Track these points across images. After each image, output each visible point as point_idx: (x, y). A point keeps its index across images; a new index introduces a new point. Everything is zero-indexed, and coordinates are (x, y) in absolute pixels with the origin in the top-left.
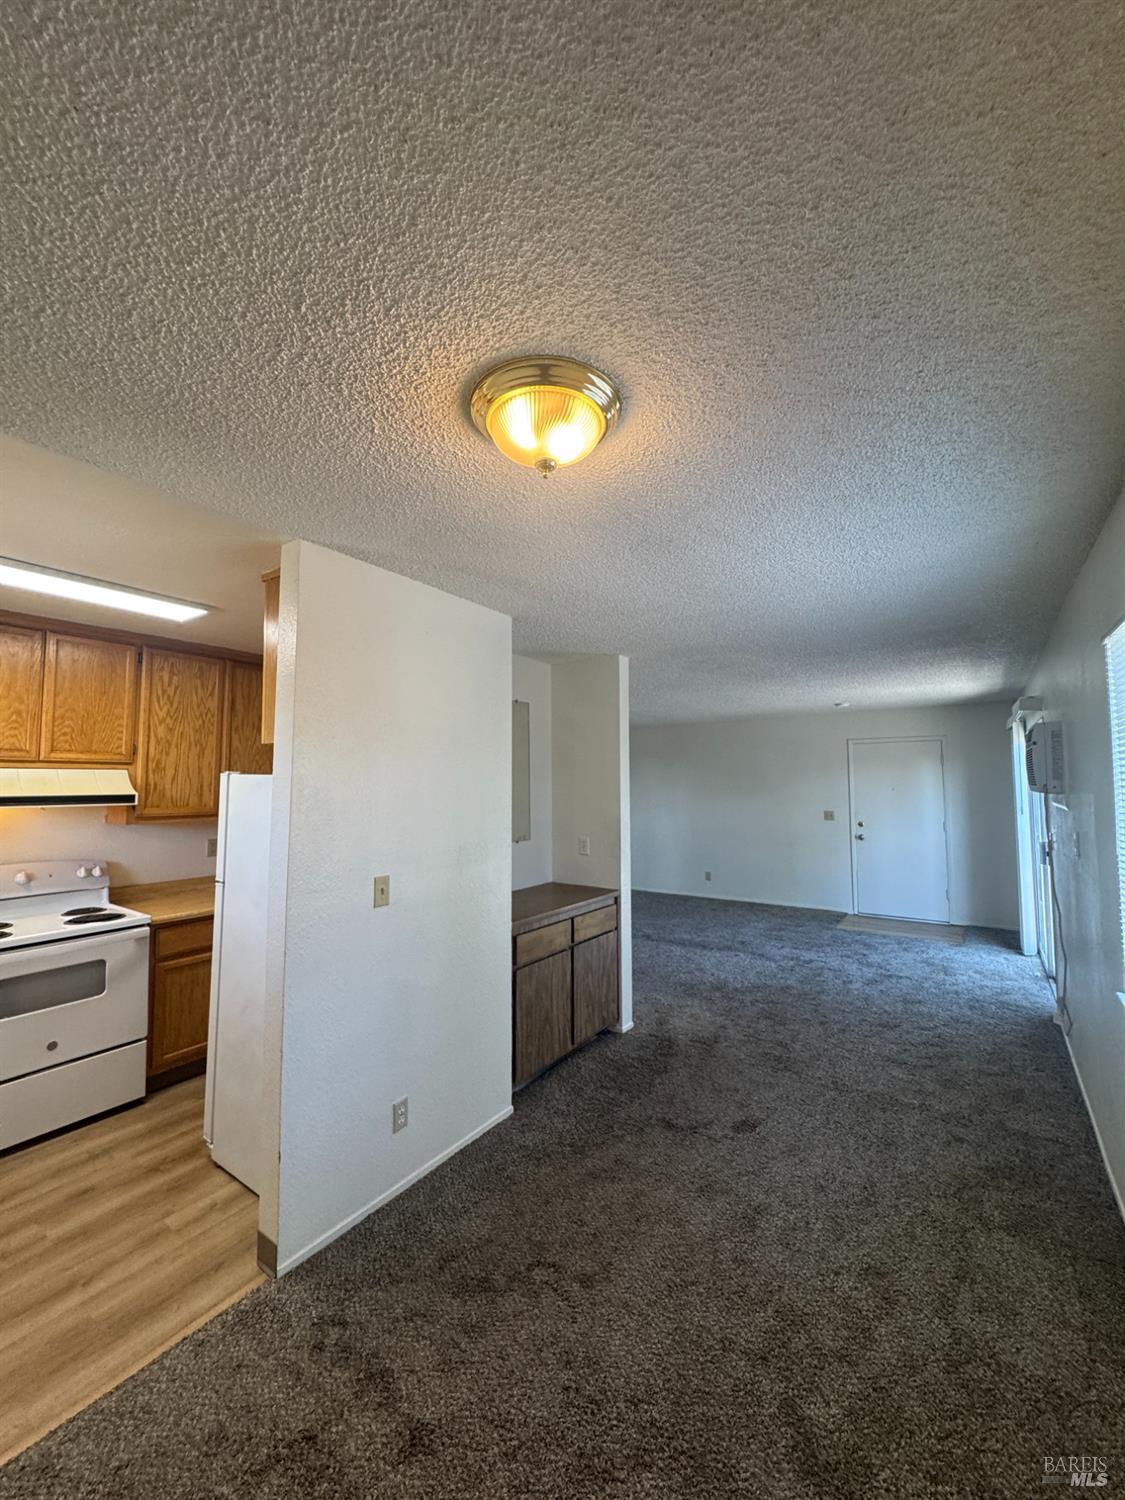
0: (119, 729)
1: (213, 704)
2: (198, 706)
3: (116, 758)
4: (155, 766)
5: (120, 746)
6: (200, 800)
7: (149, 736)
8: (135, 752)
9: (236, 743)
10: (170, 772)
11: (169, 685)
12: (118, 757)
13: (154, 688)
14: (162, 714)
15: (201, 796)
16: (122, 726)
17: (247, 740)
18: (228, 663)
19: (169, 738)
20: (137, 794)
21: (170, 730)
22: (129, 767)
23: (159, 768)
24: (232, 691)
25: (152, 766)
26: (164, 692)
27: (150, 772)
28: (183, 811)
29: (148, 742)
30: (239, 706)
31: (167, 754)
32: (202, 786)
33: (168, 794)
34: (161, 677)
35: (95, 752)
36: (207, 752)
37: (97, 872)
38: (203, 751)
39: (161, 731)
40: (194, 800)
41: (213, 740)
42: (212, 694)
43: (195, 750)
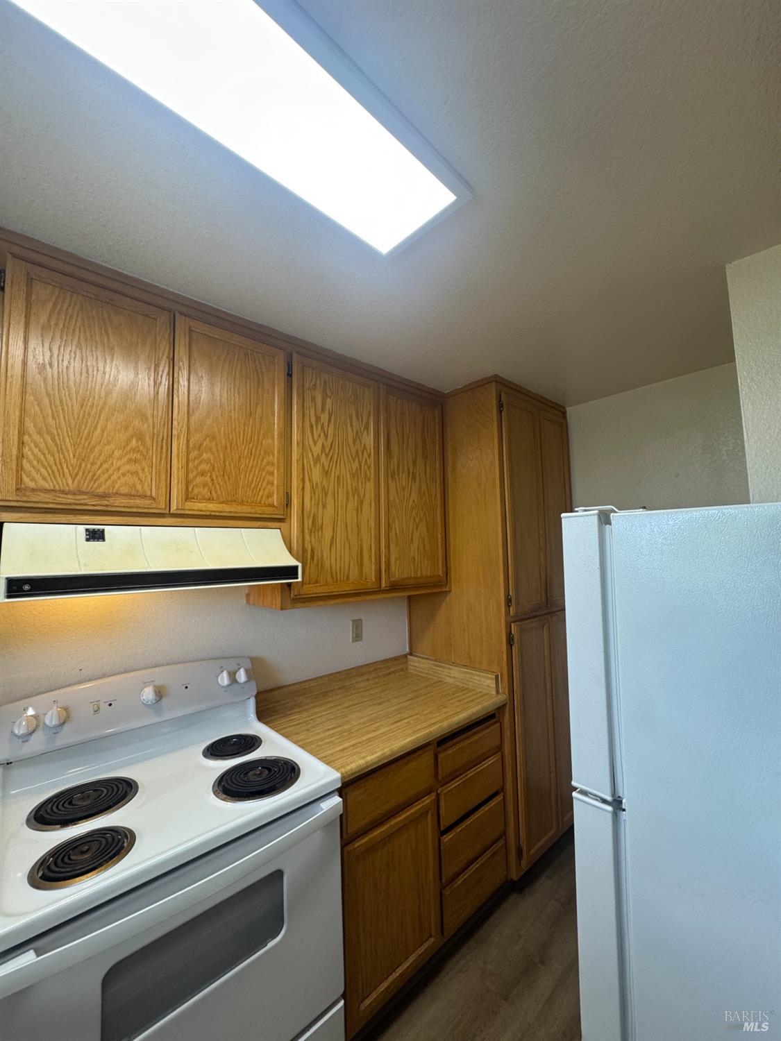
0: (270, 468)
1: (369, 440)
2: (354, 441)
3: (268, 512)
4: (312, 525)
5: (270, 495)
6: (361, 572)
7: (303, 480)
8: (288, 504)
9: (393, 493)
10: (328, 533)
11: (323, 410)
12: (270, 510)
13: (307, 412)
14: (317, 450)
15: (361, 565)
16: (271, 464)
17: (404, 489)
18: (381, 385)
19: (325, 483)
20: (300, 565)
21: (326, 473)
22: (282, 524)
23: (316, 527)
24: (387, 424)
25: (308, 523)
26: (318, 418)
27: (306, 531)
28: (346, 588)
29: (303, 488)
30: (394, 446)
31: (324, 506)
32: (361, 552)
33: (327, 565)
34: (313, 399)
35: (242, 503)
36: (366, 507)
37: (242, 676)
38: (361, 502)
39: (316, 473)
40: (354, 572)
41: (370, 486)
42: (367, 427)
43: (352, 504)
